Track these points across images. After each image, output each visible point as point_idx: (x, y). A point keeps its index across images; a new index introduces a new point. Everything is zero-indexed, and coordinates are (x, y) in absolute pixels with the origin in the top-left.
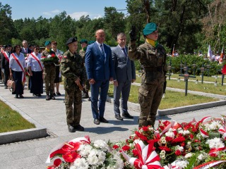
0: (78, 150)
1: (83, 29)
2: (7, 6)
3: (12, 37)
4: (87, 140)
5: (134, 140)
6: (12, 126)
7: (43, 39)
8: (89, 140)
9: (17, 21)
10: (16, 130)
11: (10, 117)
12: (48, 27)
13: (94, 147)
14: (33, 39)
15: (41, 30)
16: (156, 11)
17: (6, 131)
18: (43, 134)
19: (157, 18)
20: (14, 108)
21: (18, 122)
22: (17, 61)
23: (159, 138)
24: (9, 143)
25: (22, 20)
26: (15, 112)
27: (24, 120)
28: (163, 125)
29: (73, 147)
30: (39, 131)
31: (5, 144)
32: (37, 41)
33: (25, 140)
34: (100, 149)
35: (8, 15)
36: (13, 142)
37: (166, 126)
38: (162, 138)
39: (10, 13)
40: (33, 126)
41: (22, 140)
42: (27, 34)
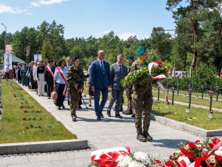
0: (117, 160)
1: (130, 49)
2: (61, 26)
3: (63, 55)
4: (127, 151)
5: (178, 157)
6: (54, 136)
7: (92, 57)
8: (129, 151)
9: (69, 40)
10: (58, 139)
11: (54, 127)
12: (97, 46)
13: (134, 159)
14: (82, 57)
15: (90, 49)
16: (204, 31)
17: (48, 140)
18: (84, 146)
19: (204, 39)
20: (58, 119)
21: (60, 132)
22: (61, 74)
23: (207, 156)
24: (50, 152)
25: (73, 39)
26: (59, 122)
27: (67, 130)
28: (212, 142)
29: (111, 157)
30: (80, 142)
31: (47, 152)
32: (85, 59)
33: (66, 150)
34: (140, 161)
35: (61, 34)
36: (54, 151)
37: (215, 143)
38: (211, 156)
39: (62, 32)
40: (75, 137)
41: (63, 151)
42: (77, 52)
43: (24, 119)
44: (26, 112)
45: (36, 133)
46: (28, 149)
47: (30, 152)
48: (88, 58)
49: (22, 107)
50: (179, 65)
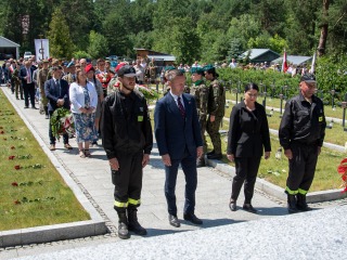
1: (212, 14)
7: (143, 32)
14: (125, 33)
15: (140, 17)
17: (48, 224)
18: (100, 231)
24: (50, 242)
27: (78, 204)
30: (95, 225)
31: (45, 243)
32: (131, 37)
33: (73, 238)
36: (57, 240)
40: (88, 217)
41: (69, 239)
42: (116, 24)
43: (15, 184)
44: (18, 168)
45: (31, 212)
46: (18, 240)
47: (22, 244)
48: (136, 33)
49: (12, 158)
50: (300, 43)
